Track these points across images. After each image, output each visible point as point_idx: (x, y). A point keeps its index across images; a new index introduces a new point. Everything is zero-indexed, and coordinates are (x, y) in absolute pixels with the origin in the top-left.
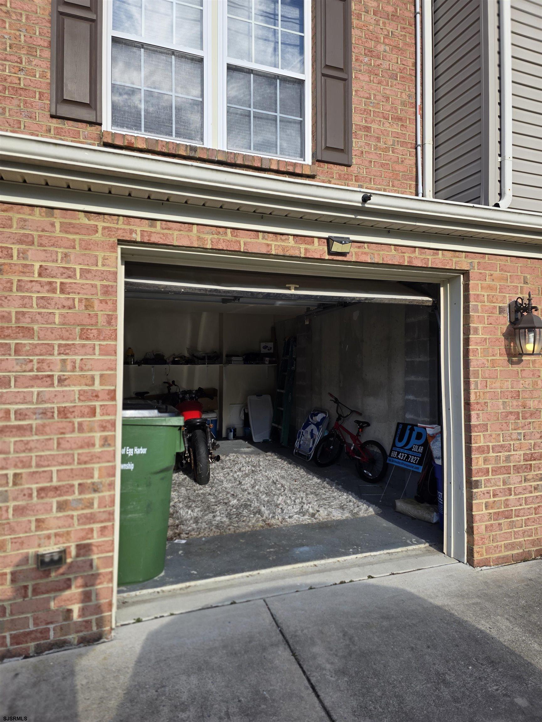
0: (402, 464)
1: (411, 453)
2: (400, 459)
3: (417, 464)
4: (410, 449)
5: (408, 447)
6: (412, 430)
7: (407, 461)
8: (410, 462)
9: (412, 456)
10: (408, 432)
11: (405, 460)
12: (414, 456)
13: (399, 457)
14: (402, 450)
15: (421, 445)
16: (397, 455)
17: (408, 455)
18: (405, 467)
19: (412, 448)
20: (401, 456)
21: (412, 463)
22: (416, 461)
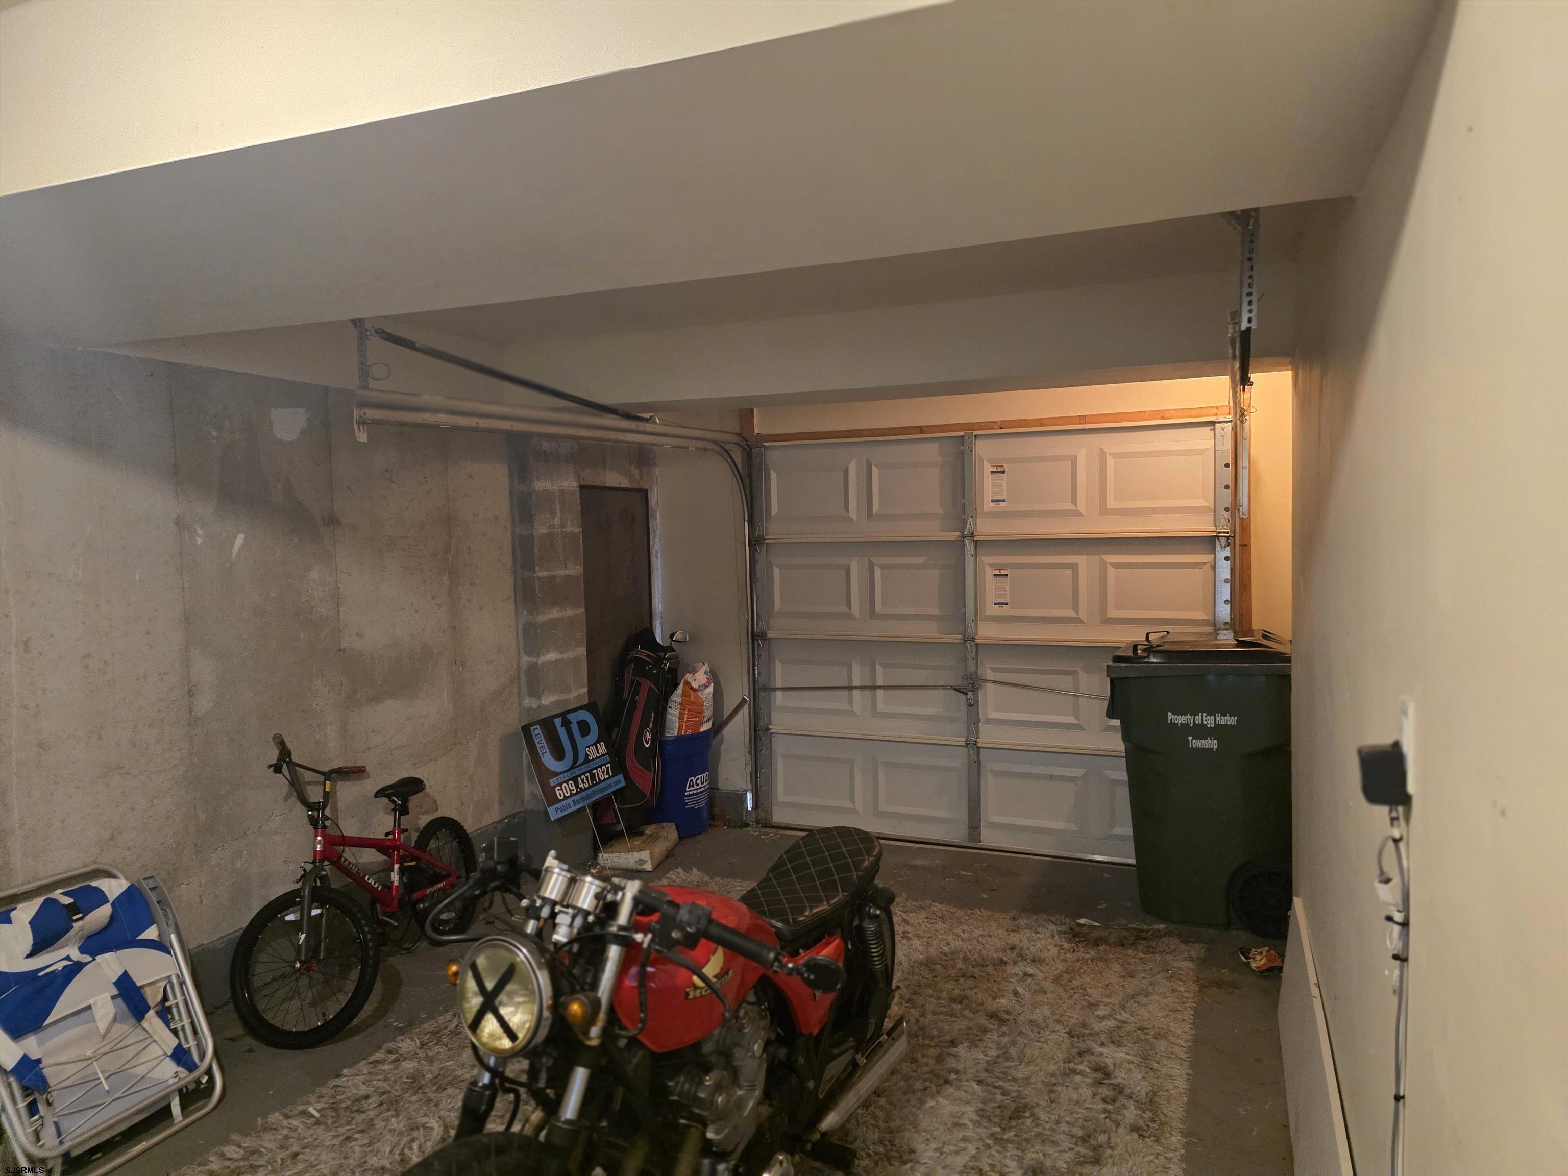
0: (594, 793)
1: (592, 765)
2: (586, 789)
3: (613, 776)
4: (587, 760)
5: (581, 759)
6: (566, 724)
7: (597, 783)
8: (601, 782)
9: (596, 768)
10: (562, 732)
11: (593, 785)
12: (600, 767)
13: (581, 786)
14: (577, 771)
15: (598, 741)
16: (577, 786)
17: (590, 771)
18: (601, 795)
19: (587, 755)
20: (583, 783)
21: (605, 780)
22: (608, 773)
